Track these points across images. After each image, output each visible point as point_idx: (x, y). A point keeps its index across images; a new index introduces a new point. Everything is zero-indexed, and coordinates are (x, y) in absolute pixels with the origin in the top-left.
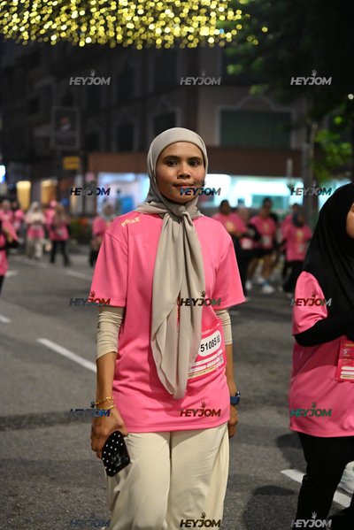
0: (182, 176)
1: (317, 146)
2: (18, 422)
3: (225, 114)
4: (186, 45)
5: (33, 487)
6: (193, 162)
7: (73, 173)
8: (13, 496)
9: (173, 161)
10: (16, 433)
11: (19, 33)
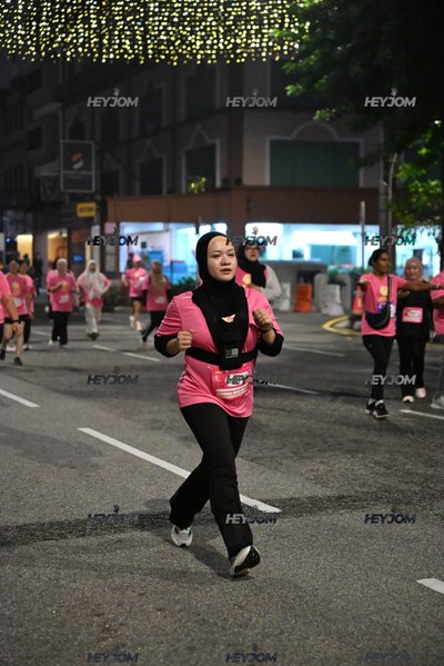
5: (119, 605)
7: (89, 222)
8: (99, 615)
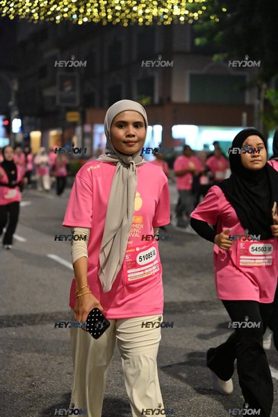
0: (129, 136)
1: (266, 102)
2: (32, 319)
3: (193, 77)
4: (162, 23)
5: (45, 370)
6: (137, 125)
7: (74, 125)
8: (29, 377)
9: (123, 124)
10: (31, 328)
11: (31, 14)
